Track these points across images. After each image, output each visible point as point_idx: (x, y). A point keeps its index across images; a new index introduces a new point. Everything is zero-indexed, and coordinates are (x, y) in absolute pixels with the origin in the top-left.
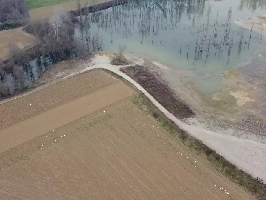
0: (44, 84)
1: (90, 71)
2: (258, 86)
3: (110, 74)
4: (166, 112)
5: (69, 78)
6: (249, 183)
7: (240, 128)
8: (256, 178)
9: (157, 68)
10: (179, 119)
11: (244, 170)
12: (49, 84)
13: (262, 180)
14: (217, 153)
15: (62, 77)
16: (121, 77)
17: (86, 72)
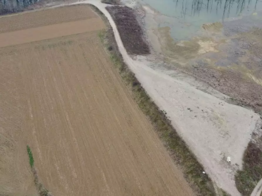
0: (33, 9)
1: (79, 5)
2: (232, 39)
3: (95, 10)
4: (121, 47)
5: (56, 8)
6: (153, 114)
7: (184, 71)
8: (161, 111)
9: (143, 11)
10: (129, 54)
11: (155, 103)
12: (35, 10)
13: (166, 113)
14: (141, 85)
15: (51, 6)
16: (102, 13)
17: (74, 5)
